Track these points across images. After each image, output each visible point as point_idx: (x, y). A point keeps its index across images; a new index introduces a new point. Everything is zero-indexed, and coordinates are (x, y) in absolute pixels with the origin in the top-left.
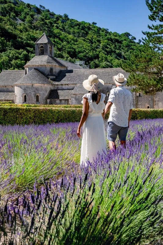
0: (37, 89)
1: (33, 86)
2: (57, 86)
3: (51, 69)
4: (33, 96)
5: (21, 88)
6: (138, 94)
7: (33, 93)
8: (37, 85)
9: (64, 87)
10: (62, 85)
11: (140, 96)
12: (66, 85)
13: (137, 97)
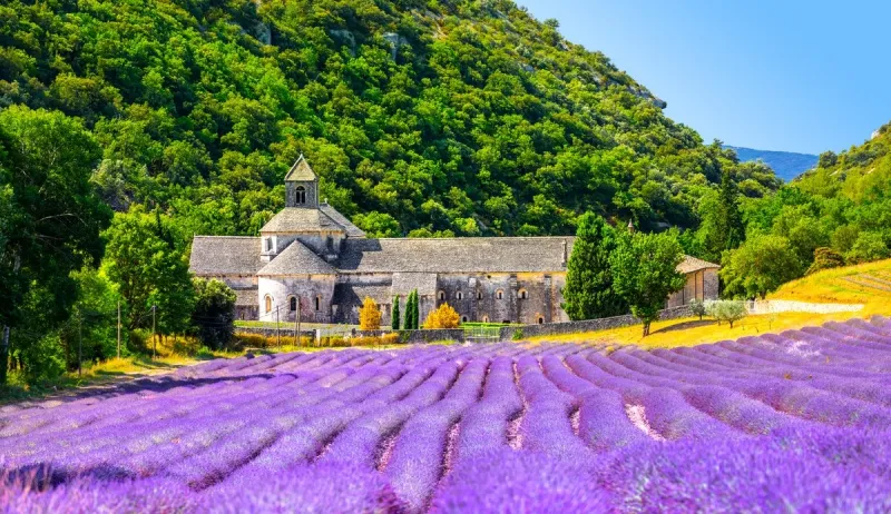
0: (318, 285)
1: (309, 278)
2: (346, 277)
3: (330, 240)
4: (311, 299)
5: (284, 282)
6: (520, 295)
7: (310, 293)
8: (317, 278)
9: (363, 279)
10: (359, 274)
11: (524, 297)
12: (367, 274)
13: (520, 299)
